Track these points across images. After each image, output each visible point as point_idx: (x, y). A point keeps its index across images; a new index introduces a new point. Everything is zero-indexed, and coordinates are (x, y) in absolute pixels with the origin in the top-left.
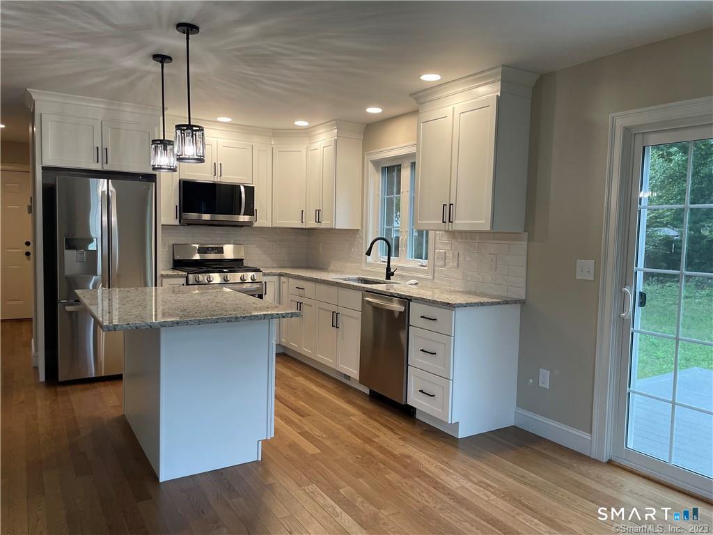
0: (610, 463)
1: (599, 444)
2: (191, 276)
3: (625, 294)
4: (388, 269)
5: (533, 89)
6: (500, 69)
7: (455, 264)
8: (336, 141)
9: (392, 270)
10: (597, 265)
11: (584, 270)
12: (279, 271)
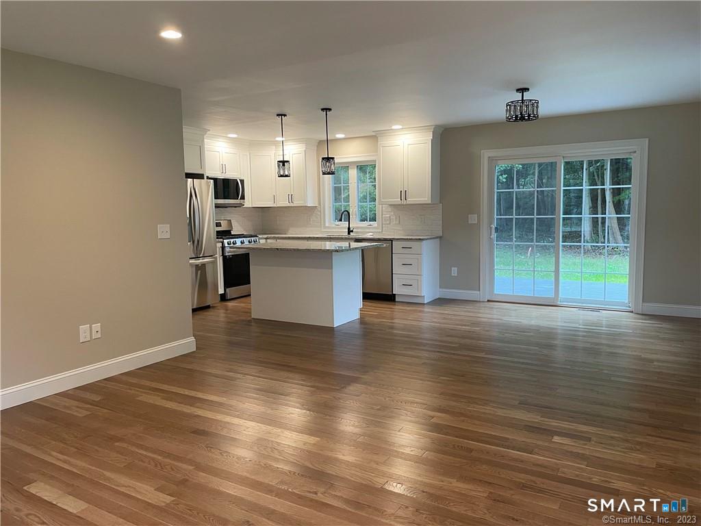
0: (488, 301)
1: (483, 295)
2: (226, 241)
3: (491, 228)
4: (349, 228)
5: (441, 135)
6: (433, 127)
7: (398, 222)
8: (305, 151)
9: (351, 229)
10: (479, 217)
11: (473, 219)
12: (266, 236)
